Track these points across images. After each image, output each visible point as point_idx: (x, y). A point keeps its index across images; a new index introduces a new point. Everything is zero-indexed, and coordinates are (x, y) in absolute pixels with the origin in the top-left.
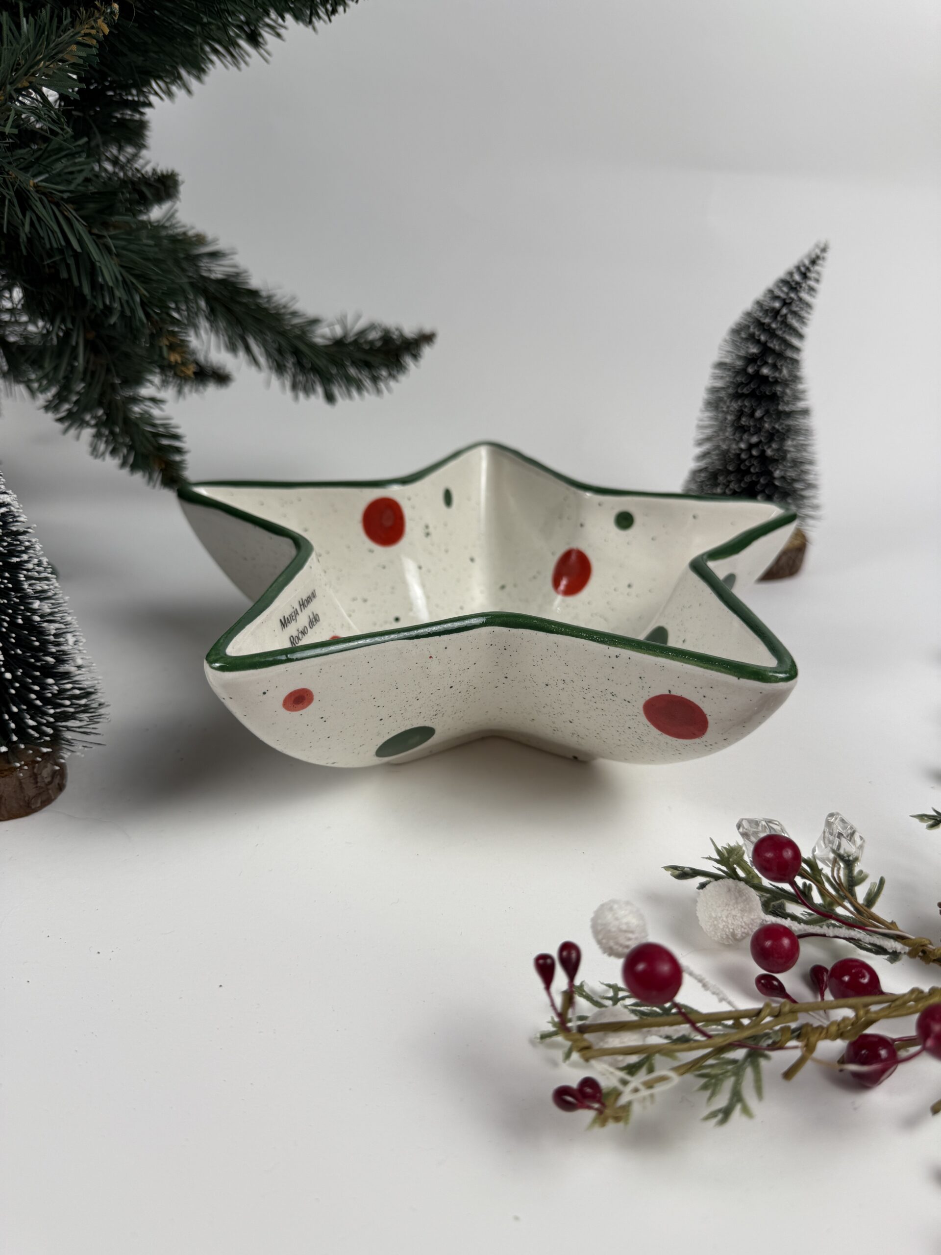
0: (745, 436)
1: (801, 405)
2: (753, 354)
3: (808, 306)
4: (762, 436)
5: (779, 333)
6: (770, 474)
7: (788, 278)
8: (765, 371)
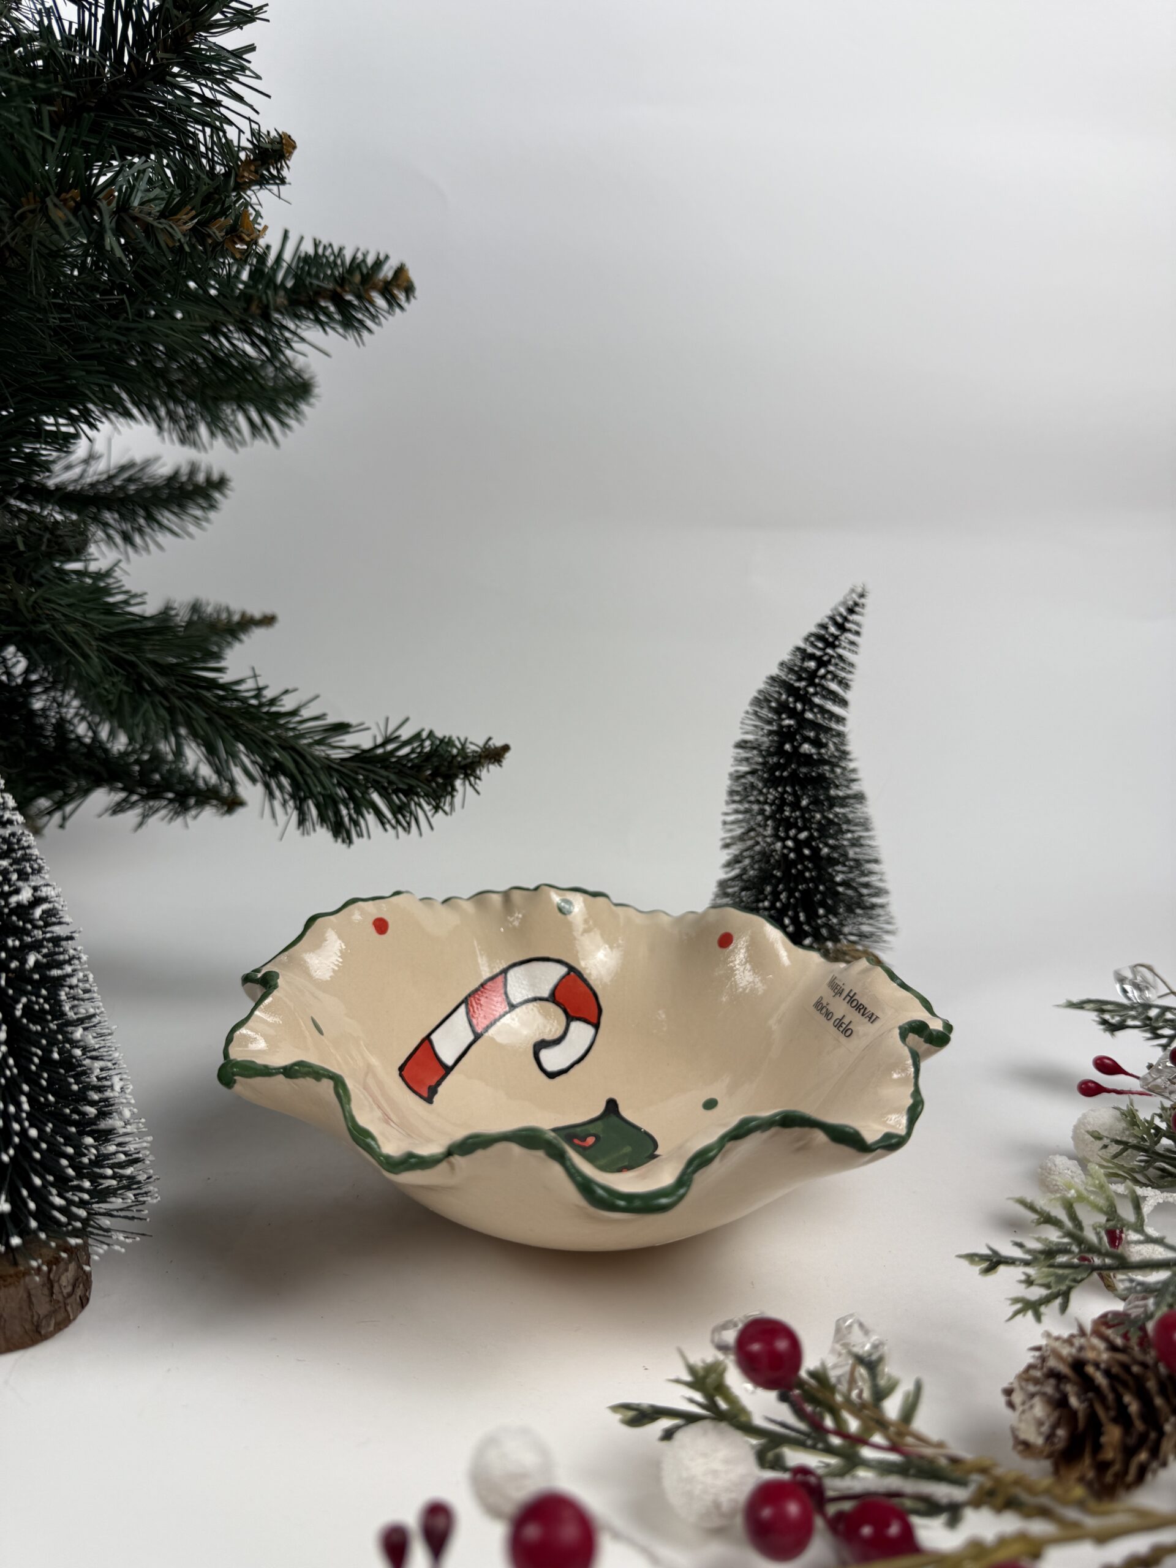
1: (855, 788)
2: (790, 726)
4: (815, 830)
5: (819, 701)
6: (829, 881)
7: (823, 632)
8: (806, 748)
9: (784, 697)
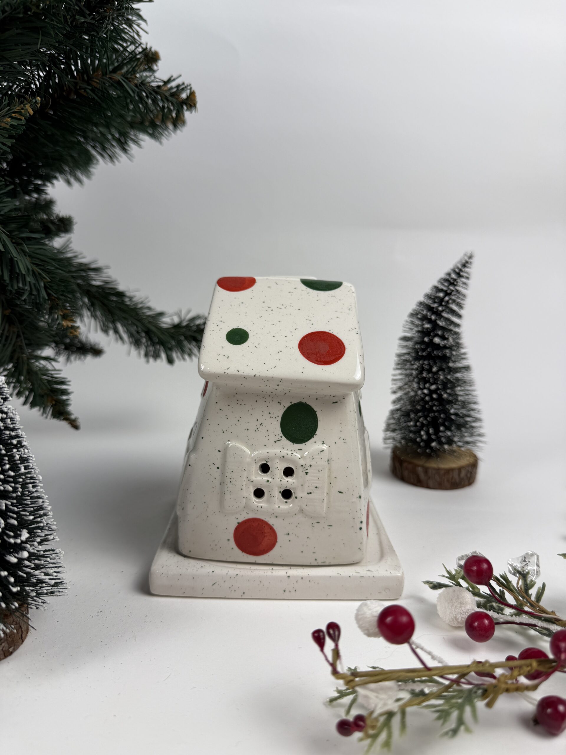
0: (427, 385)
1: (465, 363)
2: (428, 328)
3: (464, 296)
4: (440, 385)
5: (445, 314)
6: (447, 412)
7: (447, 277)
8: (437, 340)
9: (425, 312)
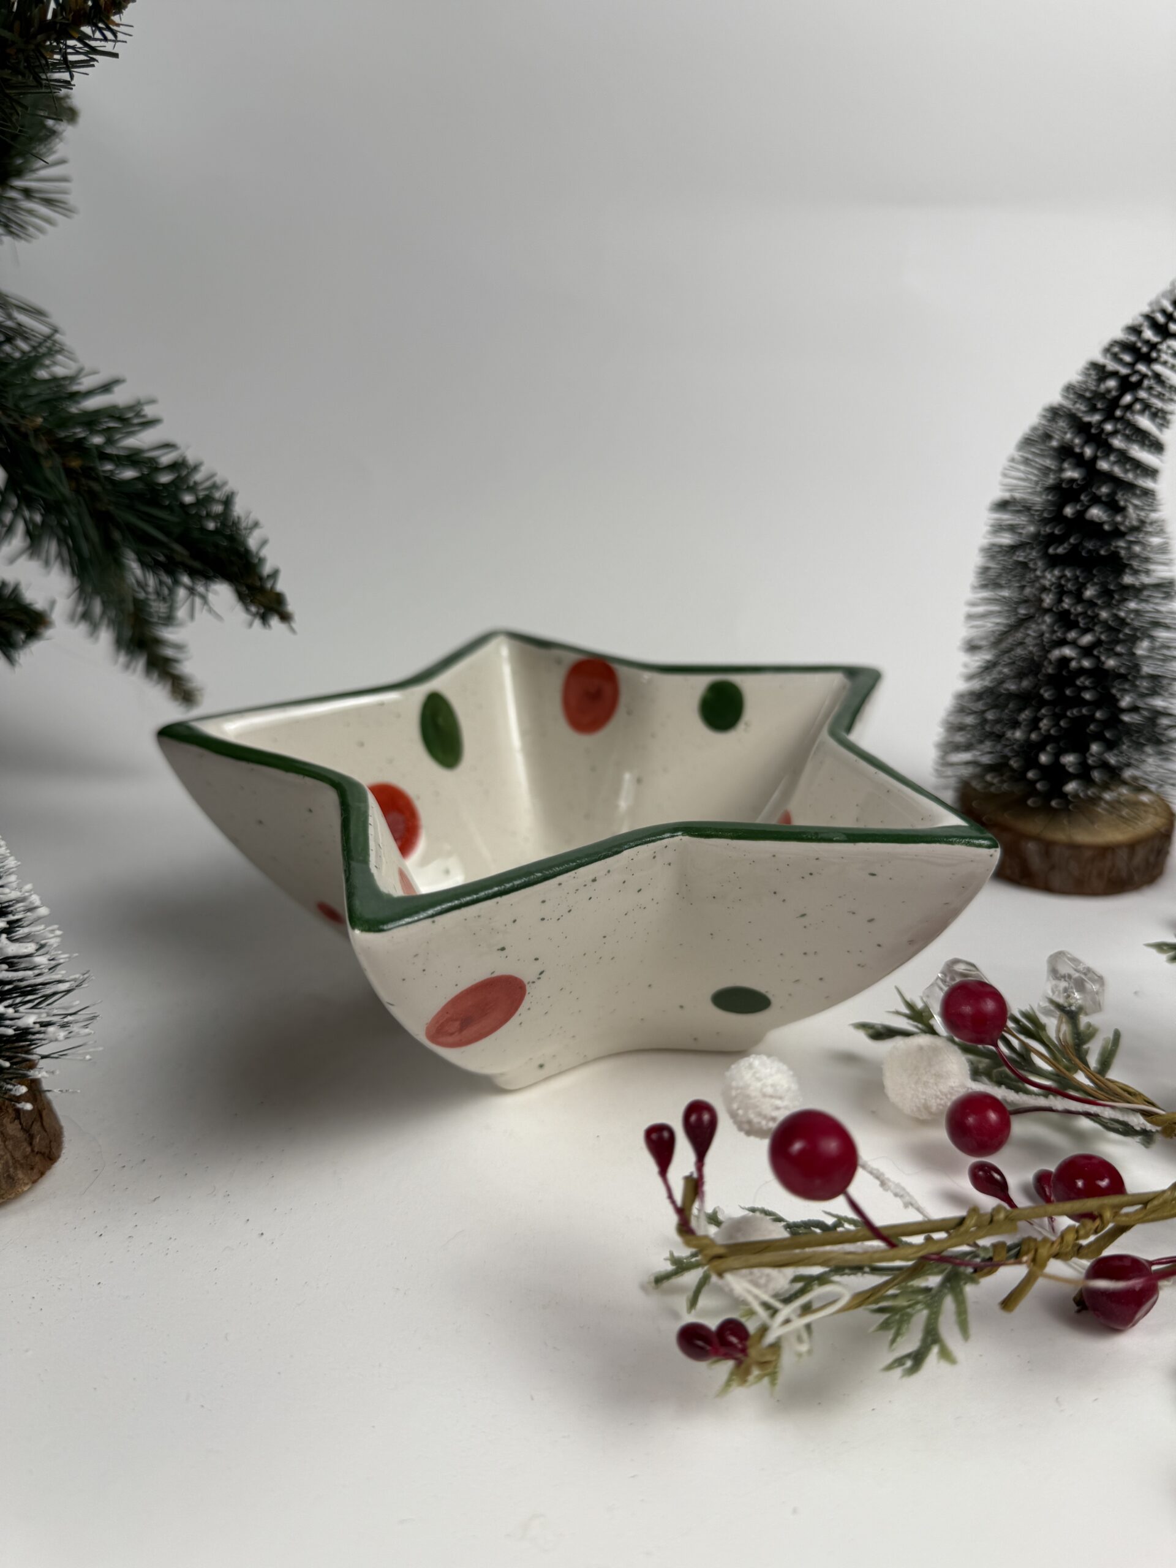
1: (1162, 574)
4: (1100, 633)
5: (1118, 443)
8: (1096, 513)
9: (1069, 436)
